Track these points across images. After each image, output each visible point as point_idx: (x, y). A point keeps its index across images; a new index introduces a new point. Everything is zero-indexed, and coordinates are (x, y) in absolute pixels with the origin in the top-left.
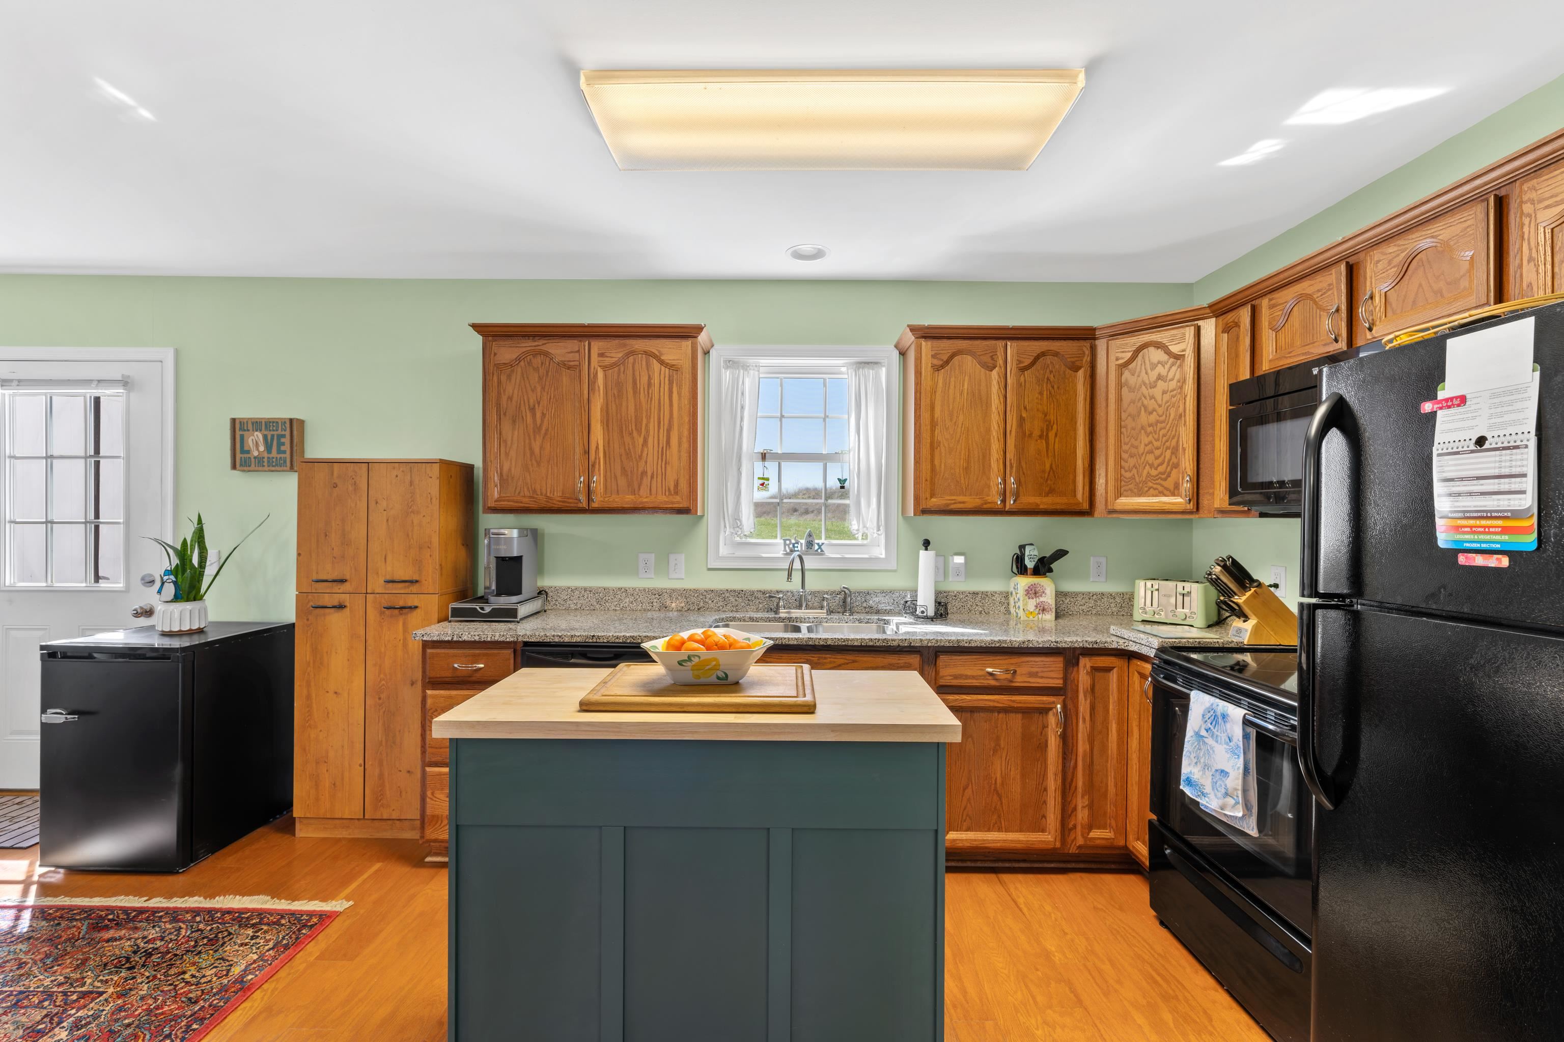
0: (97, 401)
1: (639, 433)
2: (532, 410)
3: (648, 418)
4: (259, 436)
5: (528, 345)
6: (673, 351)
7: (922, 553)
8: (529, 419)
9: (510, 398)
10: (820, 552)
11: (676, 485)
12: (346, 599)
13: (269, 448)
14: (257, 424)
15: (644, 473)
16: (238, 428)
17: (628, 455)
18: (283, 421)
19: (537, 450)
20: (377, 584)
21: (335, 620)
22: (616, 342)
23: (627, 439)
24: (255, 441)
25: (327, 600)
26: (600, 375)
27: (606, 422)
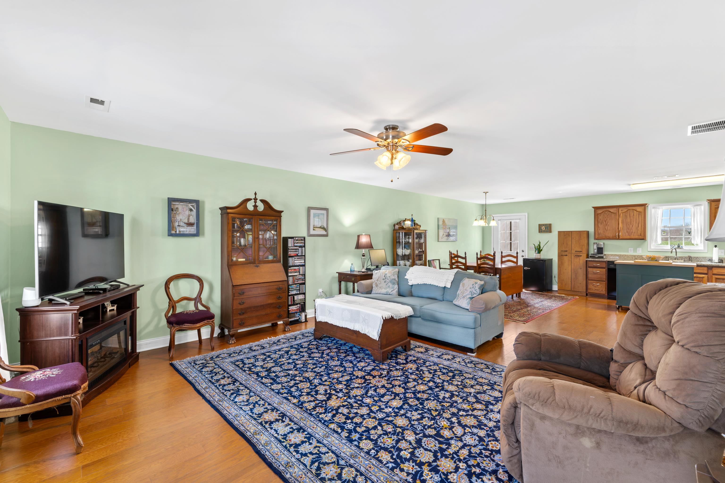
0: (511, 222)
1: (631, 224)
2: (605, 221)
3: (633, 222)
4: (544, 227)
5: (605, 210)
6: (639, 209)
7: (714, 248)
8: (605, 223)
9: (600, 219)
10: (682, 248)
11: (640, 234)
12: (567, 254)
13: (546, 229)
14: (543, 225)
15: (632, 232)
16: (540, 226)
17: (628, 229)
18: (548, 224)
19: (606, 228)
20: (573, 252)
21: (565, 257)
22: (625, 208)
23: (628, 226)
24: (543, 228)
25: (563, 254)
26: (621, 214)
27: (623, 223)
